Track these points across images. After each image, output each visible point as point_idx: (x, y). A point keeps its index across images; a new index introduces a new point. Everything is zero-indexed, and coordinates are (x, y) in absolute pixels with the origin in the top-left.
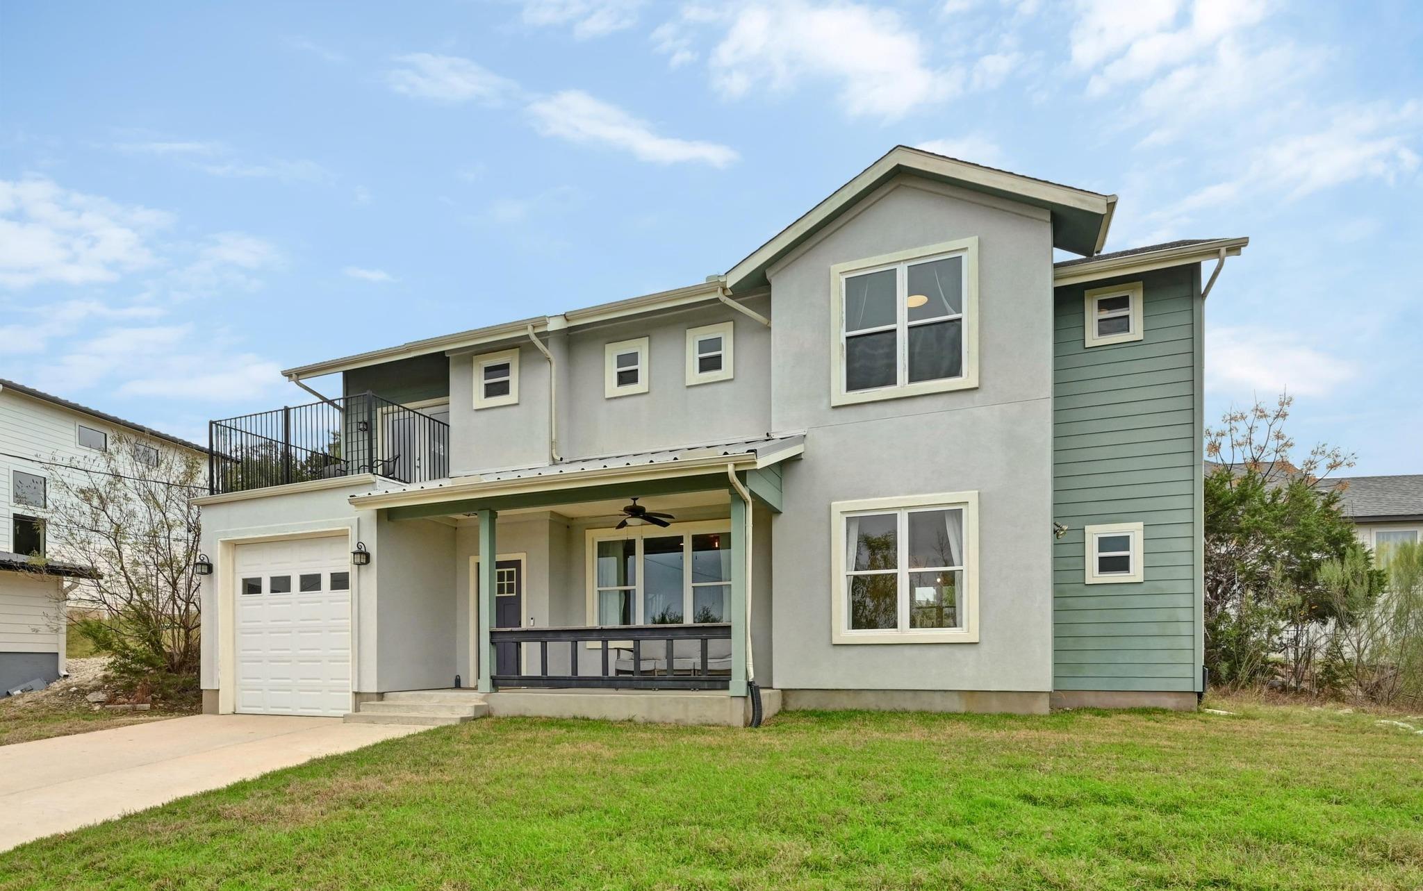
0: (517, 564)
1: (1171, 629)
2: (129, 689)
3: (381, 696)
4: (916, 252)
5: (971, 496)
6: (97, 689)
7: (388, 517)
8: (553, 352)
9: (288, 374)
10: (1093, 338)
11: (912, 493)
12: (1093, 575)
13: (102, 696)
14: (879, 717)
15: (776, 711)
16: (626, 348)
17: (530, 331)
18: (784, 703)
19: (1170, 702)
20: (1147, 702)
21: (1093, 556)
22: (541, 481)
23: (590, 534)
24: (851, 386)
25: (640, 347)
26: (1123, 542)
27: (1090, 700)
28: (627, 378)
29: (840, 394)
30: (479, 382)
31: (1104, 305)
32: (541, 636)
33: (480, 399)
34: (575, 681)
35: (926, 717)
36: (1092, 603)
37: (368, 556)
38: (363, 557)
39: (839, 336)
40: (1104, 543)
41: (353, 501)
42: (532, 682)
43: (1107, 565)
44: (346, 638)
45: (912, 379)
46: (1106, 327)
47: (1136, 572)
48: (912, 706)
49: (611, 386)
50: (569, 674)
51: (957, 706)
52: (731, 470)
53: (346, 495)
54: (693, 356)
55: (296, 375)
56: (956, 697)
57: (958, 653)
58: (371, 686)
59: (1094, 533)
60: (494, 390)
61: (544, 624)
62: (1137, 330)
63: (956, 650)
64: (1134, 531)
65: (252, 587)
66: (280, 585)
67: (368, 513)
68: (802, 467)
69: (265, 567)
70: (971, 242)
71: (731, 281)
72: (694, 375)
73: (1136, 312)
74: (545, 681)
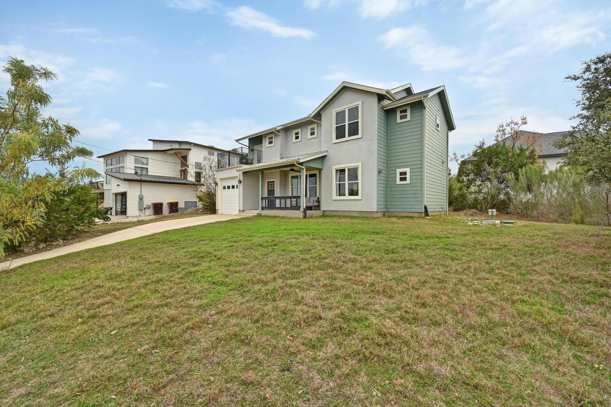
0: (274, 182)
1: (416, 196)
2: (206, 209)
3: (243, 211)
4: (349, 106)
5: (360, 164)
6: (201, 209)
7: (245, 173)
8: (281, 134)
9: (236, 141)
10: (399, 120)
11: (348, 163)
12: (398, 182)
13: (202, 210)
14: (339, 217)
15: (320, 215)
16: (296, 131)
17: (273, 130)
18: (324, 214)
19: (416, 215)
20: (411, 215)
21: (398, 177)
22: (279, 163)
23: (290, 174)
24: (337, 139)
25: (299, 130)
26: (405, 173)
27: (398, 214)
28: (297, 138)
29: (334, 140)
30: (267, 141)
31: (401, 112)
32: (280, 198)
33: (268, 145)
34: (286, 208)
35: (352, 217)
36: (398, 189)
37: (241, 181)
38: (240, 182)
39: (334, 126)
40: (401, 174)
41: (237, 170)
42: (277, 208)
43: (402, 179)
44: (238, 198)
45: (349, 136)
46: (402, 117)
47: (408, 181)
48: (348, 215)
49: (294, 140)
50: (284, 206)
51: (357, 215)
52: (295, 163)
53: (235, 169)
54: (309, 132)
55: (237, 141)
56: (357, 213)
57: (357, 202)
58: (241, 209)
59: (399, 171)
60: (270, 143)
61: (279, 195)
62: (409, 118)
63: (357, 201)
64: (407, 170)
65: (224, 188)
66: (229, 187)
67: (241, 173)
68: (327, 158)
69: (226, 184)
70: (360, 102)
71: (312, 115)
72: (309, 137)
73: (408, 113)
74: (281, 208)
